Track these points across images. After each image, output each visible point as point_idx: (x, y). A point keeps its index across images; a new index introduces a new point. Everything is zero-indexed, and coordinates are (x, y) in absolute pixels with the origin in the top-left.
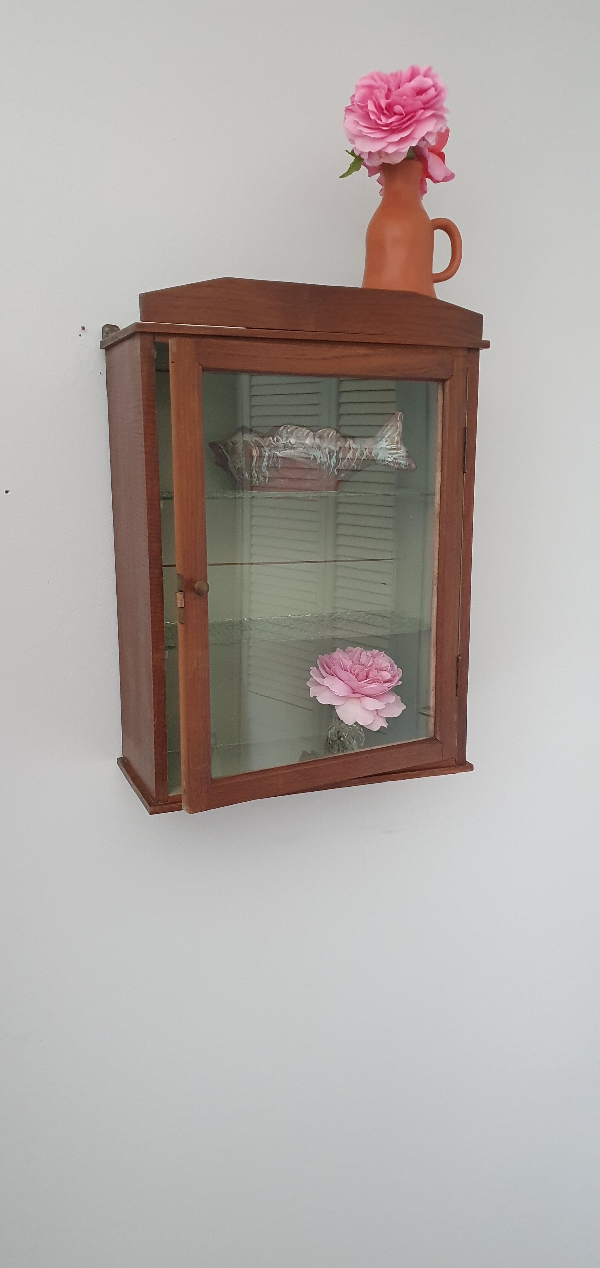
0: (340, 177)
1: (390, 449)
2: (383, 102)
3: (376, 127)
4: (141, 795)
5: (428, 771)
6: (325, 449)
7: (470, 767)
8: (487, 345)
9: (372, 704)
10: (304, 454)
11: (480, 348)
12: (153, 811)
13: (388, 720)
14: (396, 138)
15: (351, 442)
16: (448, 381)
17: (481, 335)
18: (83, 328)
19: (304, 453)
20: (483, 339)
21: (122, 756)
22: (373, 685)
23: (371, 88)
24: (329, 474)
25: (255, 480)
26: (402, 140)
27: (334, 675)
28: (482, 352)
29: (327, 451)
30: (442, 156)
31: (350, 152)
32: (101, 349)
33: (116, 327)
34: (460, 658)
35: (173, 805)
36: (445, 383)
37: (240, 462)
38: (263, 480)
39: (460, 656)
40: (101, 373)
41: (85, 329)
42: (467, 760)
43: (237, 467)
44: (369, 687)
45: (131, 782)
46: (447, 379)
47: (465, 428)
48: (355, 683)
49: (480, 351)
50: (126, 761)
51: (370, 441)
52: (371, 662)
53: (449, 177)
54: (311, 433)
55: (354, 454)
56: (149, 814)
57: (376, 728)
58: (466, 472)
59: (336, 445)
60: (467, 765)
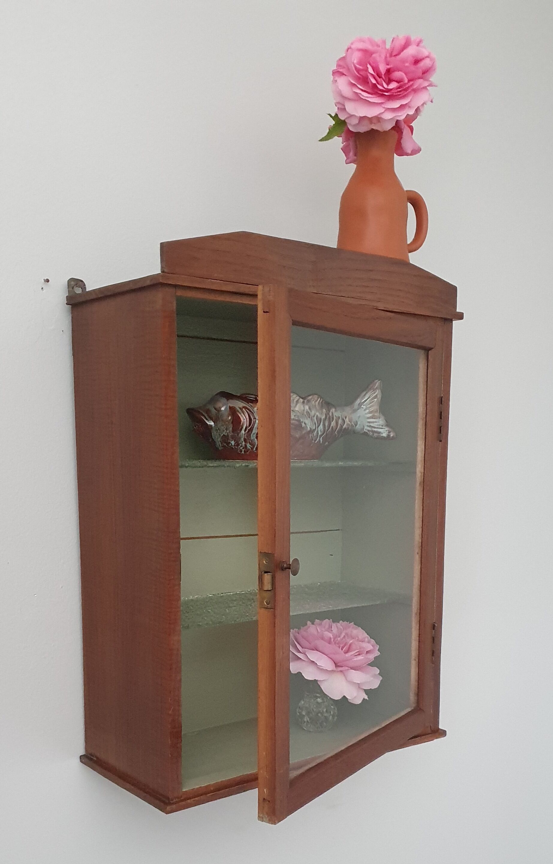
0: (321, 140)
1: (368, 418)
2: (383, 68)
3: (375, 90)
4: (144, 794)
6: (314, 416)
7: (443, 733)
8: (460, 316)
9: (357, 676)
10: (295, 422)
11: (453, 320)
12: (170, 810)
13: (367, 692)
14: (396, 104)
15: (333, 410)
16: (432, 350)
17: (455, 307)
18: (47, 281)
19: (296, 420)
20: (458, 311)
21: (85, 753)
22: (360, 658)
23: (366, 52)
24: (316, 442)
25: (241, 448)
26: (402, 107)
27: (315, 649)
28: (456, 324)
29: (315, 417)
30: (412, 129)
31: (333, 115)
32: (66, 304)
33: (82, 281)
36: (428, 351)
37: (226, 429)
38: (250, 448)
39: (435, 624)
40: (64, 331)
41: (49, 282)
42: (440, 727)
43: (222, 435)
44: (355, 659)
46: (431, 348)
47: (442, 398)
48: (341, 656)
49: (454, 323)
50: (95, 758)
51: (348, 409)
53: (416, 151)
54: (301, 400)
55: (337, 423)
56: (164, 814)
57: (358, 701)
58: (441, 441)
59: (322, 414)
60: (440, 731)
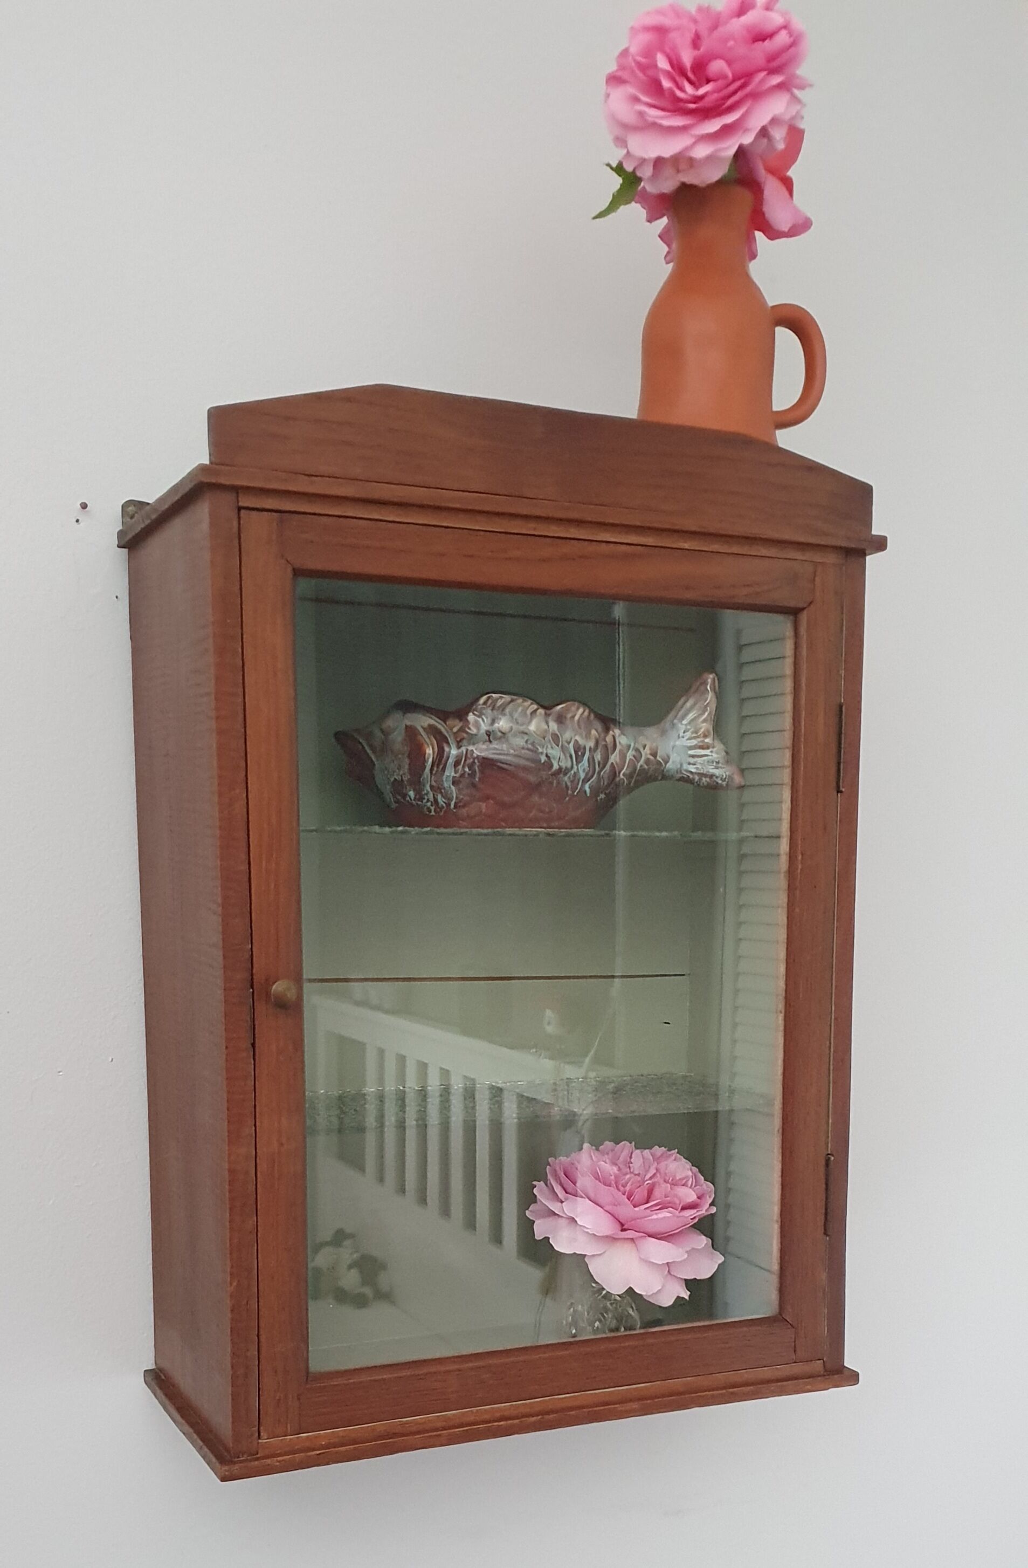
0: (595, 218)
1: (691, 748)
2: (687, 58)
3: (676, 106)
4: (201, 1443)
5: (773, 1386)
6: (569, 743)
7: (853, 1378)
8: (880, 544)
9: (660, 1251)
10: (527, 751)
11: (867, 552)
12: (227, 1473)
13: (690, 1284)
15: (617, 732)
16: (805, 612)
17: (868, 525)
18: (84, 506)
19: (528, 749)
20: (874, 532)
21: (154, 1367)
22: (665, 1214)
24: (575, 793)
25: (429, 804)
27: (584, 1196)
28: (872, 561)
29: (571, 745)
30: (788, 184)
31: (614, 165)
32: (118, 547)
34: (832, 1158)
35: (269, 1461)
36: (798, 616)
37: (399, 769)
38: (444, 805)
39: (833, 1155)
40: (119, 597)
41: (87, 509)
42: (846, 1364)
43: (392, 779)
44: (655, 1217)
45: (178, 1417)
46: (803, 609)
47: (841, 707)
48: (627, 1211)
49: (868, 558)
50: (163, 1377)
51: (652, 732)
52: (653, 1171)
53: (800, 227)
54: (541, 711)
55: (623, 756)
56: (219, 1481)
57: (667, 1301)
58: (841, 792)
59: (588, 736)
60: (846, 1371)
